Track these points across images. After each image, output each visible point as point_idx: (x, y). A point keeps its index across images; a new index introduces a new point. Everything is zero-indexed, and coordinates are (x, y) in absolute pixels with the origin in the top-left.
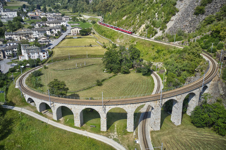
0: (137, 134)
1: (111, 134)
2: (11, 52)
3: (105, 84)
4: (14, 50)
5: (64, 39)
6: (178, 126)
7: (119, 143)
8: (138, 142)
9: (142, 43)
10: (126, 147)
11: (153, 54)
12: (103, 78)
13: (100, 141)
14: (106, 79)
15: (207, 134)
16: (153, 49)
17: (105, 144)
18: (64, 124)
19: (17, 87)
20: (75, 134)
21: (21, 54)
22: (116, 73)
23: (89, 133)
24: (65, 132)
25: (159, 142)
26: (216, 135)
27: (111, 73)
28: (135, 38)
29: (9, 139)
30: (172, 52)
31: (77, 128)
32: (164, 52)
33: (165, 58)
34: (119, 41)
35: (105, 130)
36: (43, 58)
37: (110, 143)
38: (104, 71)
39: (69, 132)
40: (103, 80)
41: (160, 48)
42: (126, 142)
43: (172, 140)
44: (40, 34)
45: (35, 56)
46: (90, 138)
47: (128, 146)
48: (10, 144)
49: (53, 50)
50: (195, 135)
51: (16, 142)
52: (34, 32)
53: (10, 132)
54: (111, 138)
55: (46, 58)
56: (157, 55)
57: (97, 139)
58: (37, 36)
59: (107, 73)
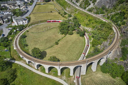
0: (74, 77)
1: (62, 77)
2: (7, 19)
3: (60, 43)
4: (8, 17)
5: (36, 5)
6: (94, 72)
7: (66, 82)
8: (75, 82)
9: (81, 13)
10: (69, 84)
11: (87, 21)
12: (59, 39)
13: (58, 82)
14: (60, 40)
15: (107, 77)
16: (87, 18)
17: (60, 83)
18: (41, 72)
19: (15, 48)
20: (46, 78)
21: (13, 21)
22: (66, 34)
23: (52, 77)
24: (41, 76)
25: (84, 81)
26: (111, 78)
27: (63, 34)
28: (77, 9)
29: (16, 81)
30: (97, 22)
31: (47, 74)
32: (93, 21)
33: (93, 25)
34: (68, 10)
35: (60, 75)
36: (25, 23)
37: (62, 82)
38: (59, 33)
39: (44, 76)
40: (59, 41)
41: (91, 18)
42: (69, 81)
43: (91, 81)
44: (21, 2)
45: (21, 23)
46: (53, 79)
47: (70, 84)
48: (17, 84)
49: (30, 16)
50: (101, 77)
51: (20, 82)
52: (18, 1)
53: (16, 76)
54: (62, 79)
55: (27, 23)
56: (89, 23)
57: (56, 80)
58: (20, 4)
59: (61, 35)
